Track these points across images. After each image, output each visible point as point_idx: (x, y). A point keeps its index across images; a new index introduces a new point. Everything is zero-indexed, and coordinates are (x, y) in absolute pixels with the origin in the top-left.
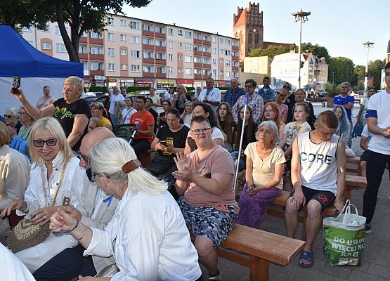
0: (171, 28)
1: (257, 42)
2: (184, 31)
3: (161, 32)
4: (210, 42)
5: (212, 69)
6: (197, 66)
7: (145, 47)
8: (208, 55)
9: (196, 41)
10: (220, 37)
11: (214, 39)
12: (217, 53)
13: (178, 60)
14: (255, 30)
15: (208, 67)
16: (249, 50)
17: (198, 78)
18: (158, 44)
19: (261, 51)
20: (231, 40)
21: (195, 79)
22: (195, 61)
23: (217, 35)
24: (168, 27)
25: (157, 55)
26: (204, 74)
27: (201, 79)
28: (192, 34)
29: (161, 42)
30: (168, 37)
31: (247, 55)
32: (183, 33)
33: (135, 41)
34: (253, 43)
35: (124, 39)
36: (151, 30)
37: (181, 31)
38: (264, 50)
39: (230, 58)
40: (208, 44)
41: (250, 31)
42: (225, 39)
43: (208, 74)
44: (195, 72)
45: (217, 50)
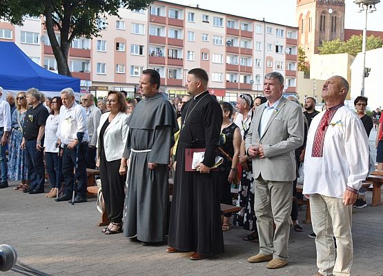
0: (193, 11)
1: (333, 29)
2: (211, 16)
3: (176, 17)
4: (251, 33)
5: (255, 74)
6: (231, 68)
7: (152, 39)
8: (248, 53)
9: (230, 32)
10: (267, 25)
11: (257, 29)
12: (262, 49)
13: (202, 60)
14: (331, 11)
15: (248, 71)
16: (321, 43)
17: (231, 86)
18: (171, 35)
19: (339, 45)
20: (284, 29)
21: (227, 89)
22: (229, 62)
23: (264, 21)
24: (187, 11)
25: (171, 52)
26: (242, 81)
27: (237, 89)
28: (224, 21)
29: (176, 32)
30: (187, 25)
31: (317, 52)
32: (211, 18)
33: (137, 31)
34: (328, 31)
35: (121, 27)
36: (161, 15)
37: (207, 17)
38: (344, 43)
39: (284, 57)
40: (248, 36)
41: (324, 12)
42: (275, 28)
43: (248, 82)
44: (228, 77)
45: (262, 45)
